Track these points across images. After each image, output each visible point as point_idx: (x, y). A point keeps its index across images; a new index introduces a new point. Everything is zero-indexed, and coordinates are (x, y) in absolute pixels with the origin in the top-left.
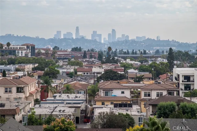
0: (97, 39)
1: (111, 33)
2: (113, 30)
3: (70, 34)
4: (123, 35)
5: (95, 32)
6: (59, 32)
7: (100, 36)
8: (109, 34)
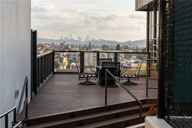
0: (80, 40)
1: (87, 37)
2: (88, 36)
3: (67, 37)
4: (92, 38)
5: (79, 37)
6: (62, 37)
7: (81, 38)
8: (86, 38)
